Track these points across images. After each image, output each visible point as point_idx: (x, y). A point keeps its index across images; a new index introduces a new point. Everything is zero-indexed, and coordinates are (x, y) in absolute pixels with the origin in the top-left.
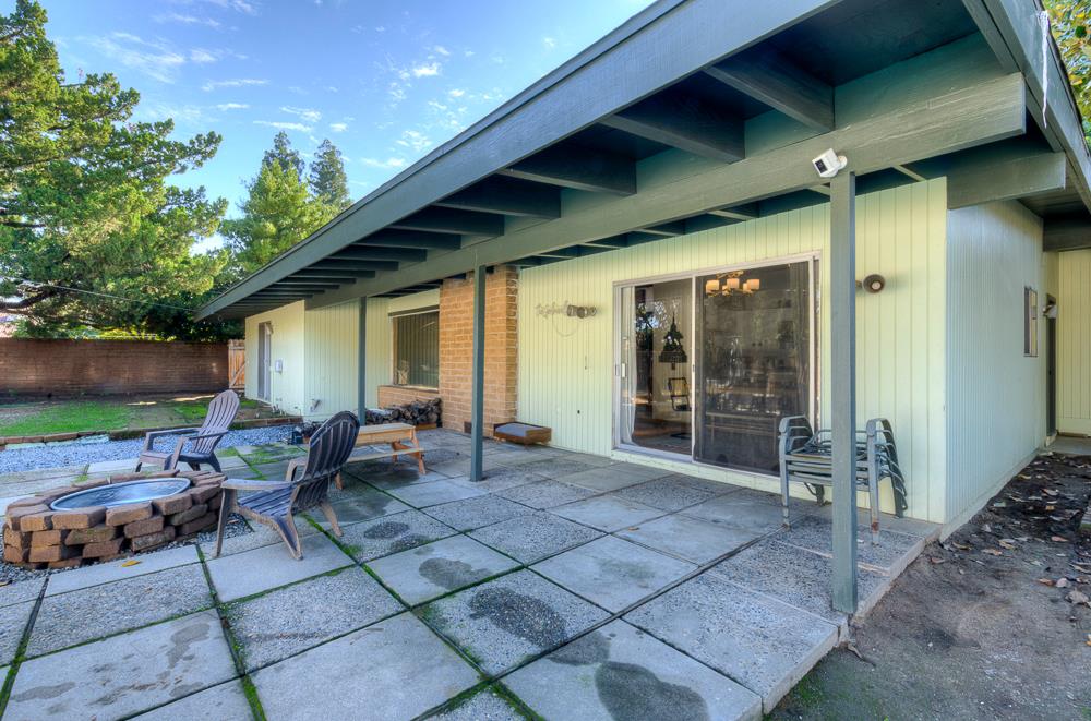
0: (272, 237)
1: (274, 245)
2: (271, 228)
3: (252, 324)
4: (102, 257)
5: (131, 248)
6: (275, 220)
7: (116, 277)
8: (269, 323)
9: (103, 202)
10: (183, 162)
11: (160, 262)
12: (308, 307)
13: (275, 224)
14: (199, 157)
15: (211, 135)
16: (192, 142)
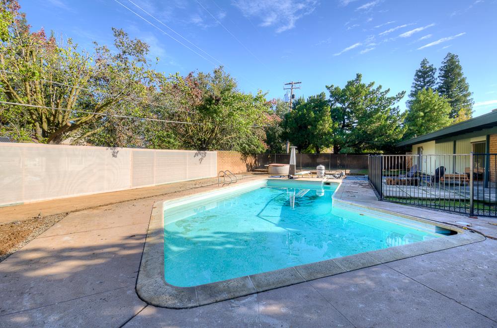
0: (422, 117)
1: (423, 119)
2: (422, 114)
3: (415, 147)
4: (375, 132)
5: (381, 130)
6: (423, 110)
7: (377, 137)
8: (422, 147)
9: (376, 119)
10: (394, 102)
11: (388, 132)
12: (436, 143)
13: (423, 112)
14: (398, 99)
15: (403, 92)
16: (397, 96)
